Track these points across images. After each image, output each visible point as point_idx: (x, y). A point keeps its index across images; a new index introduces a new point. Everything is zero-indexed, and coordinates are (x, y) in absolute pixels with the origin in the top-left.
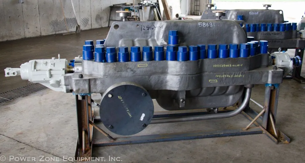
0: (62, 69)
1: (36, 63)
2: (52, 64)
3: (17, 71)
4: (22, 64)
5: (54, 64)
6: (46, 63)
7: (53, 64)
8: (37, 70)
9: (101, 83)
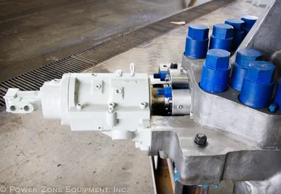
0: (143, 107)
1: (77, 82)
2: (117, 91)
3: (32, 101)
4: (46, 83)
5: (123, 91)
6: (103, 86)
7: (120, 91)
8: (83, 107)
9: (252, 161)
